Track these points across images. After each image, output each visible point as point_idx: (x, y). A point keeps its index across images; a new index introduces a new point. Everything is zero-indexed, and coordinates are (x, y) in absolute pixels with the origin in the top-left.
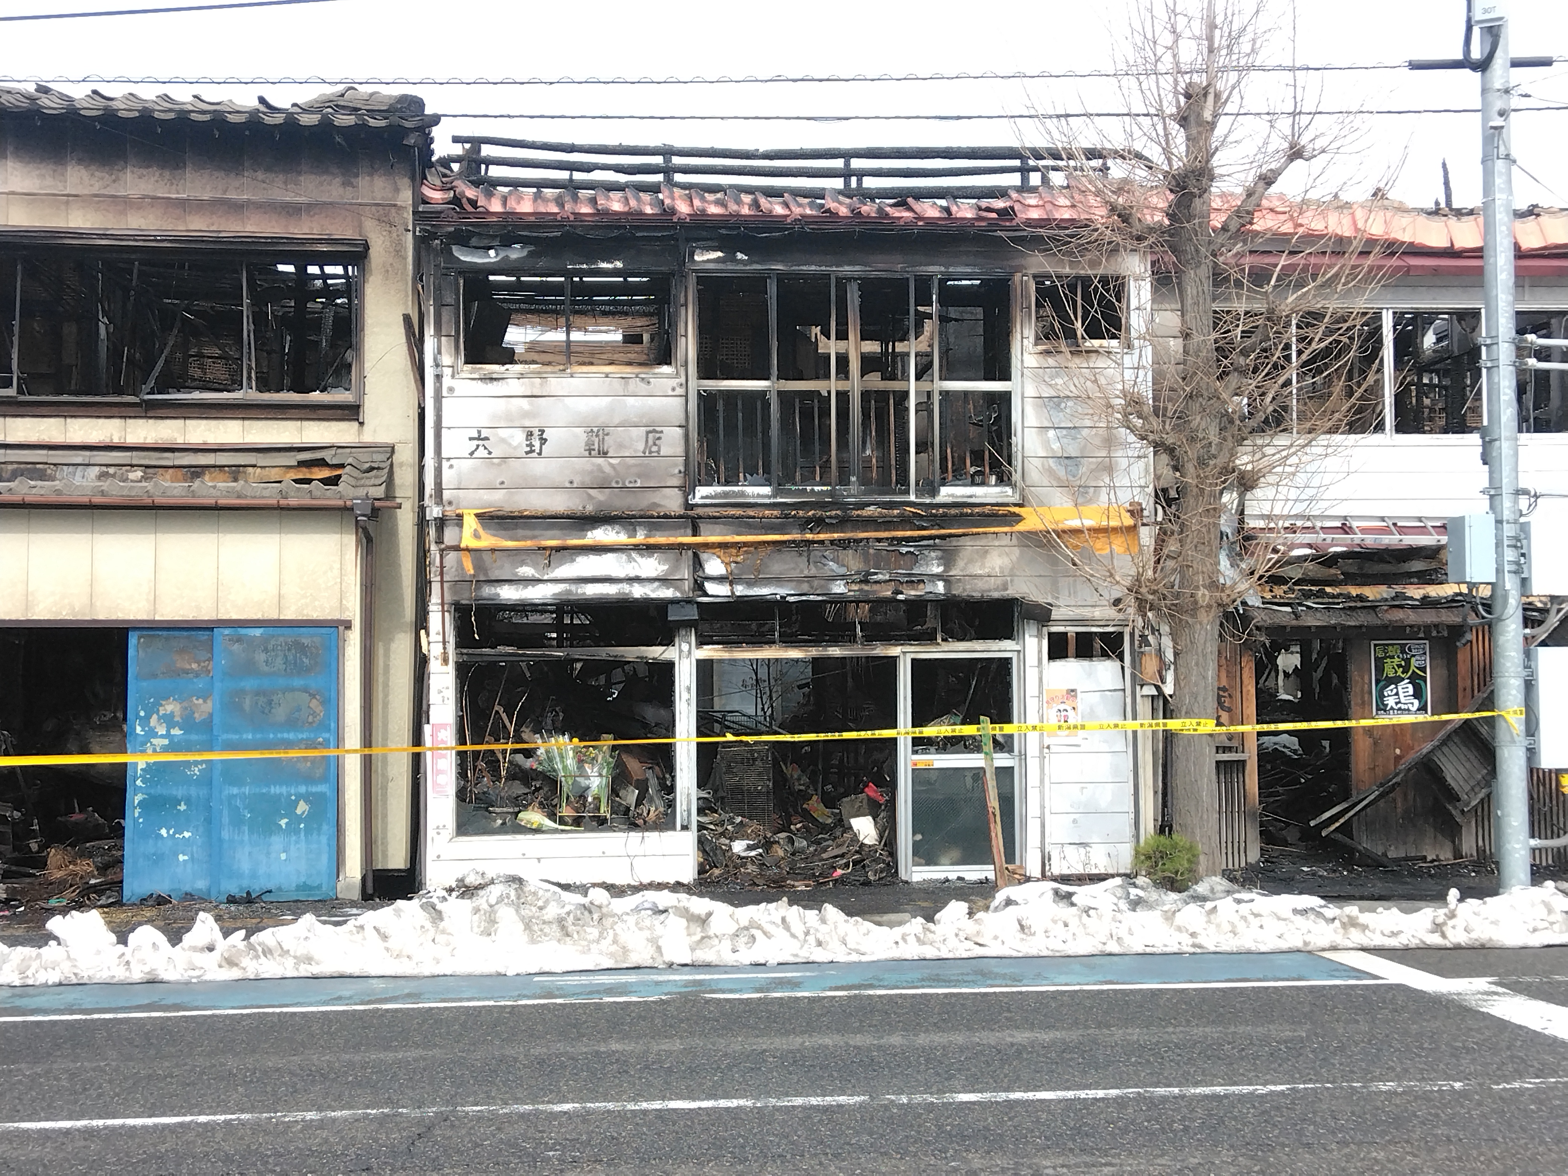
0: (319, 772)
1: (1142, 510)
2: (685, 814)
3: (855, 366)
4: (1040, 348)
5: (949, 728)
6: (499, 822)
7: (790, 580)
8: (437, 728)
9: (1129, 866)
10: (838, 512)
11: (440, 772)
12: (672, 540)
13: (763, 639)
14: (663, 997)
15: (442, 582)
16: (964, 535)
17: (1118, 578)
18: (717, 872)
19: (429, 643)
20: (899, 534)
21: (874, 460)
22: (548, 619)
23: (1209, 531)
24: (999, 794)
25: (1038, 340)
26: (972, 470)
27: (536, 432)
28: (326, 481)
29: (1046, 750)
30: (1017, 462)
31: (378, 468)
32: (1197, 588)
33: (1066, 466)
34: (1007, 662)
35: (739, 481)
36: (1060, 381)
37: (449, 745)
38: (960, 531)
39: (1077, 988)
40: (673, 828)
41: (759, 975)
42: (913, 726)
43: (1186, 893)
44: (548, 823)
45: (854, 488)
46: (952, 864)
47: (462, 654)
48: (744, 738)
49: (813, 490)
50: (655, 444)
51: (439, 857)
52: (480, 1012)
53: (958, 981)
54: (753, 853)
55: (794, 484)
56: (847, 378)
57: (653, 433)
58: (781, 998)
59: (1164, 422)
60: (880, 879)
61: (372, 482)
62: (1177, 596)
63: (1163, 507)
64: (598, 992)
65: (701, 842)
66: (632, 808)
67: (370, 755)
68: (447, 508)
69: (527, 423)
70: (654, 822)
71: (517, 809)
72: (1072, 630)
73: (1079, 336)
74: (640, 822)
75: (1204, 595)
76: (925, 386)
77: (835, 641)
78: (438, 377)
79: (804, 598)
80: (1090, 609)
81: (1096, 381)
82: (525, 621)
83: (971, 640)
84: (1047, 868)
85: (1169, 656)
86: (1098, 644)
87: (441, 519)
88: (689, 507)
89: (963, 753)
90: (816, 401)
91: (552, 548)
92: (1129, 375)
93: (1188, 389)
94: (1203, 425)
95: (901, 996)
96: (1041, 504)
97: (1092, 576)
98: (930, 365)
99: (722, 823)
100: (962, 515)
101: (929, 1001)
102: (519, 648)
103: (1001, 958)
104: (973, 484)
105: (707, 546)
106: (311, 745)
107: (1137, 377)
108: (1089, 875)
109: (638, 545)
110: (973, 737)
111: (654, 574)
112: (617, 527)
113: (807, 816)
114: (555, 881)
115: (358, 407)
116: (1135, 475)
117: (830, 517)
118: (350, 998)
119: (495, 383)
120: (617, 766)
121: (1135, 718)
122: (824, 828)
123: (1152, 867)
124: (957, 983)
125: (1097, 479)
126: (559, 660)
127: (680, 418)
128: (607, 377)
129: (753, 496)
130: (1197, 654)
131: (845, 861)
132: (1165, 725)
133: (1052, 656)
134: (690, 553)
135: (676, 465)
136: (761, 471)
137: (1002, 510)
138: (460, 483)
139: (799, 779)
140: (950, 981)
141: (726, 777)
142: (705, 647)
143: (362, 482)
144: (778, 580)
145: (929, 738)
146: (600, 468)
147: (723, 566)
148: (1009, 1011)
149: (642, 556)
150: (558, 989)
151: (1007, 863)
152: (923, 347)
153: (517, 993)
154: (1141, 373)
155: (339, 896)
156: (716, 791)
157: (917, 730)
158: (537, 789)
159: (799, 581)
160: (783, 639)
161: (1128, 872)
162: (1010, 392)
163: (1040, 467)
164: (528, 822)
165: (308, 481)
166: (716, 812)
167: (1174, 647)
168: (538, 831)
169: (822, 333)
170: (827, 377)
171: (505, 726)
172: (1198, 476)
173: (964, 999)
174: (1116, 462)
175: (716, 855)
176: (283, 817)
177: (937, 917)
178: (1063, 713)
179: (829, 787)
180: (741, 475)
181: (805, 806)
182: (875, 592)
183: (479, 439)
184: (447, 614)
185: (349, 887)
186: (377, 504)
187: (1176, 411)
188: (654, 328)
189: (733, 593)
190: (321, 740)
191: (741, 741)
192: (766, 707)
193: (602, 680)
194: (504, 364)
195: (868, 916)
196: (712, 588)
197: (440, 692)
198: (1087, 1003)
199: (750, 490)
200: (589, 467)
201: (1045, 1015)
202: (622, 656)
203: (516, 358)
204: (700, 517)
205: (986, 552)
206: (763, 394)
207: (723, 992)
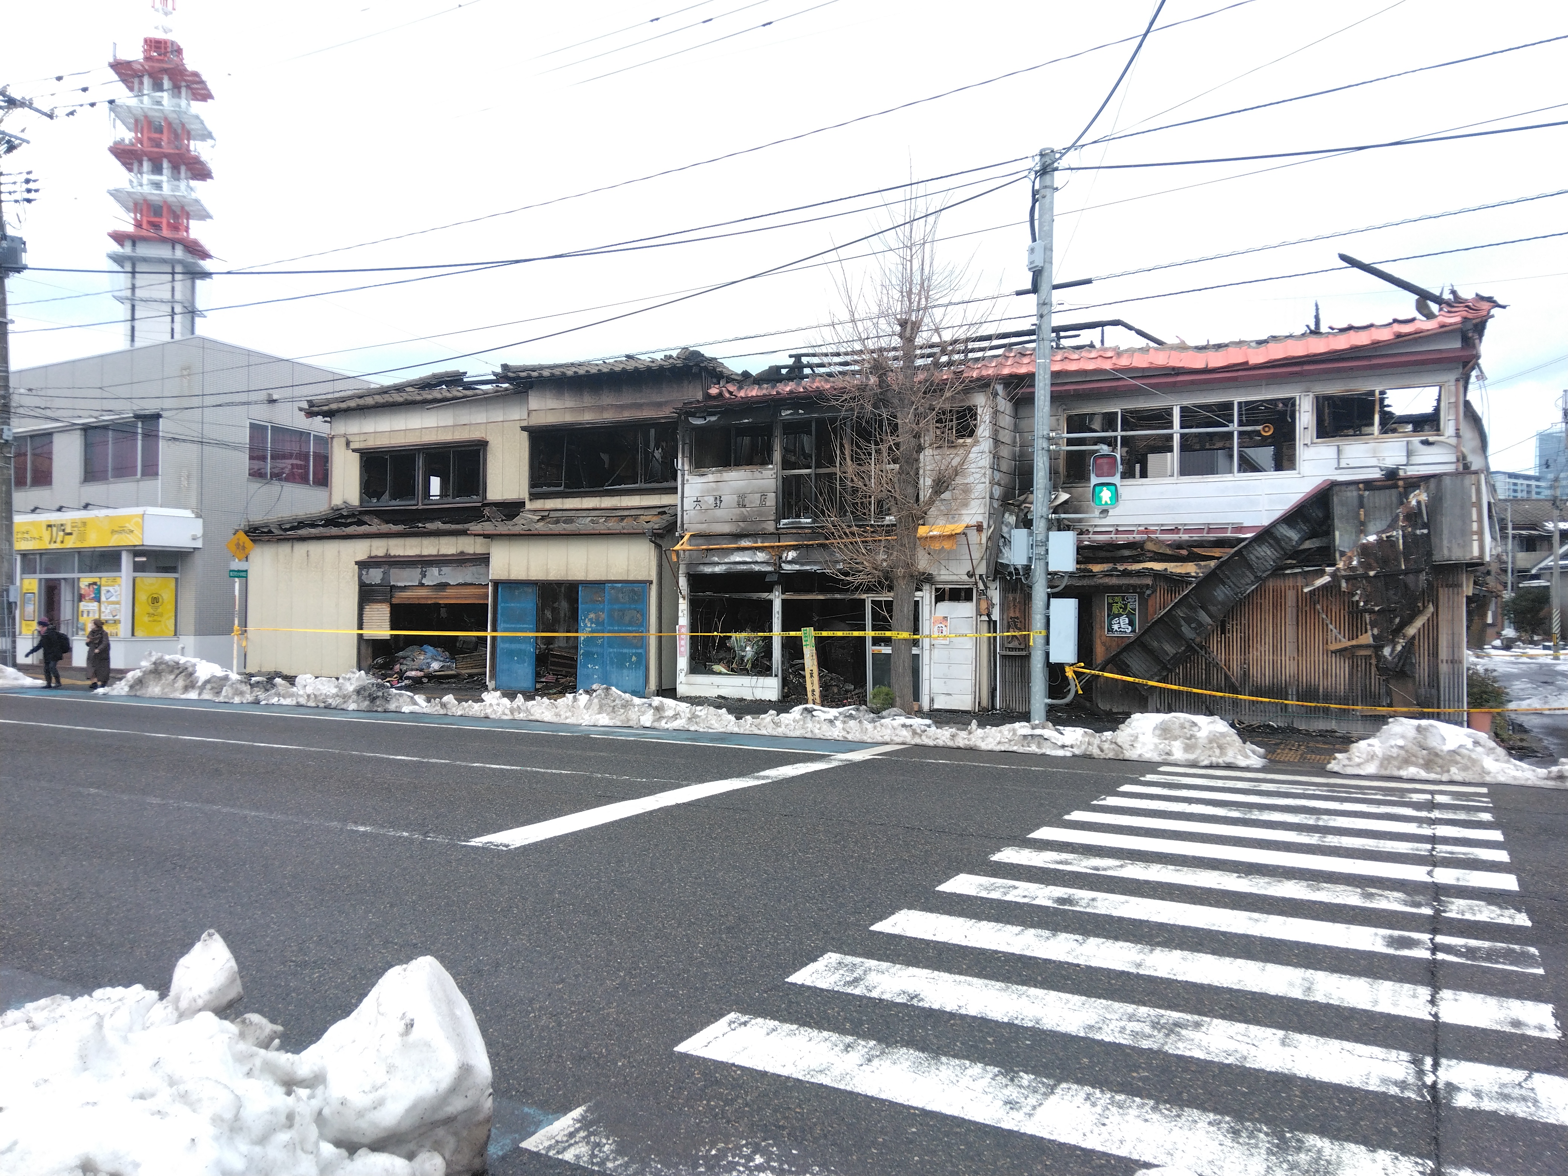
0: (641, 643)
1: (982, 525)
2: (776, 669)
4: (934, 445)
8: (682, 625)
11: (682, 646)
12: (770, 544)
13: (809, 590)
19: (679, 590)
27: (718, 498)
29: (932, 647)
35: (799, 517)
37: (686, 633)
40: (771, 676)
42: (872, 631)
44: (725, 671)
47: (691, 595)
50: (764, 501)
51: (681, 682)
55: (820, 517)
57: (764, 496)
67: (659, 636)
69: (715, 494)
70: (765, 673)
71: (712, 664)
72: (947, 587)
73: (954, 439)
74: (760, 672)
78: (683, 475)
80: (956, 576)
86: (960, 593)
88: (777, 529)
91: (724, 549)
105: (784, 547)
106: (638, 631)
109: (758, 547)
112: (750, 539)
115: (676, 488)
119: (704, 476)
121: (977, 631)
127: (774, 488)
128: (745, 471)
129: (804, 524)
133: (938, 600)
134: (777, 550)
135: (772, 510)
136: (807, 512)
138: (689, 520)
142: (785, 593)
144: (815, 563)
145: (879, 638)
146: (742, 513)
147: (791, 556)
149: (759, 552)
157: (874, 633)
159: (823, 563)
164: (717, 670)
168: (720, 673)
174: (969, 501)
176: (627, 662)
178: (941, 629)
180: (800, 514)
183: (699, 501)
184: (685, 578)
189: (796, 568)
190: (640, 629)
196: (786, 566)
197: (682, 611)
199: (802, 520)
200: (738, 512)
204: (782, 534)
206: (808, 476)
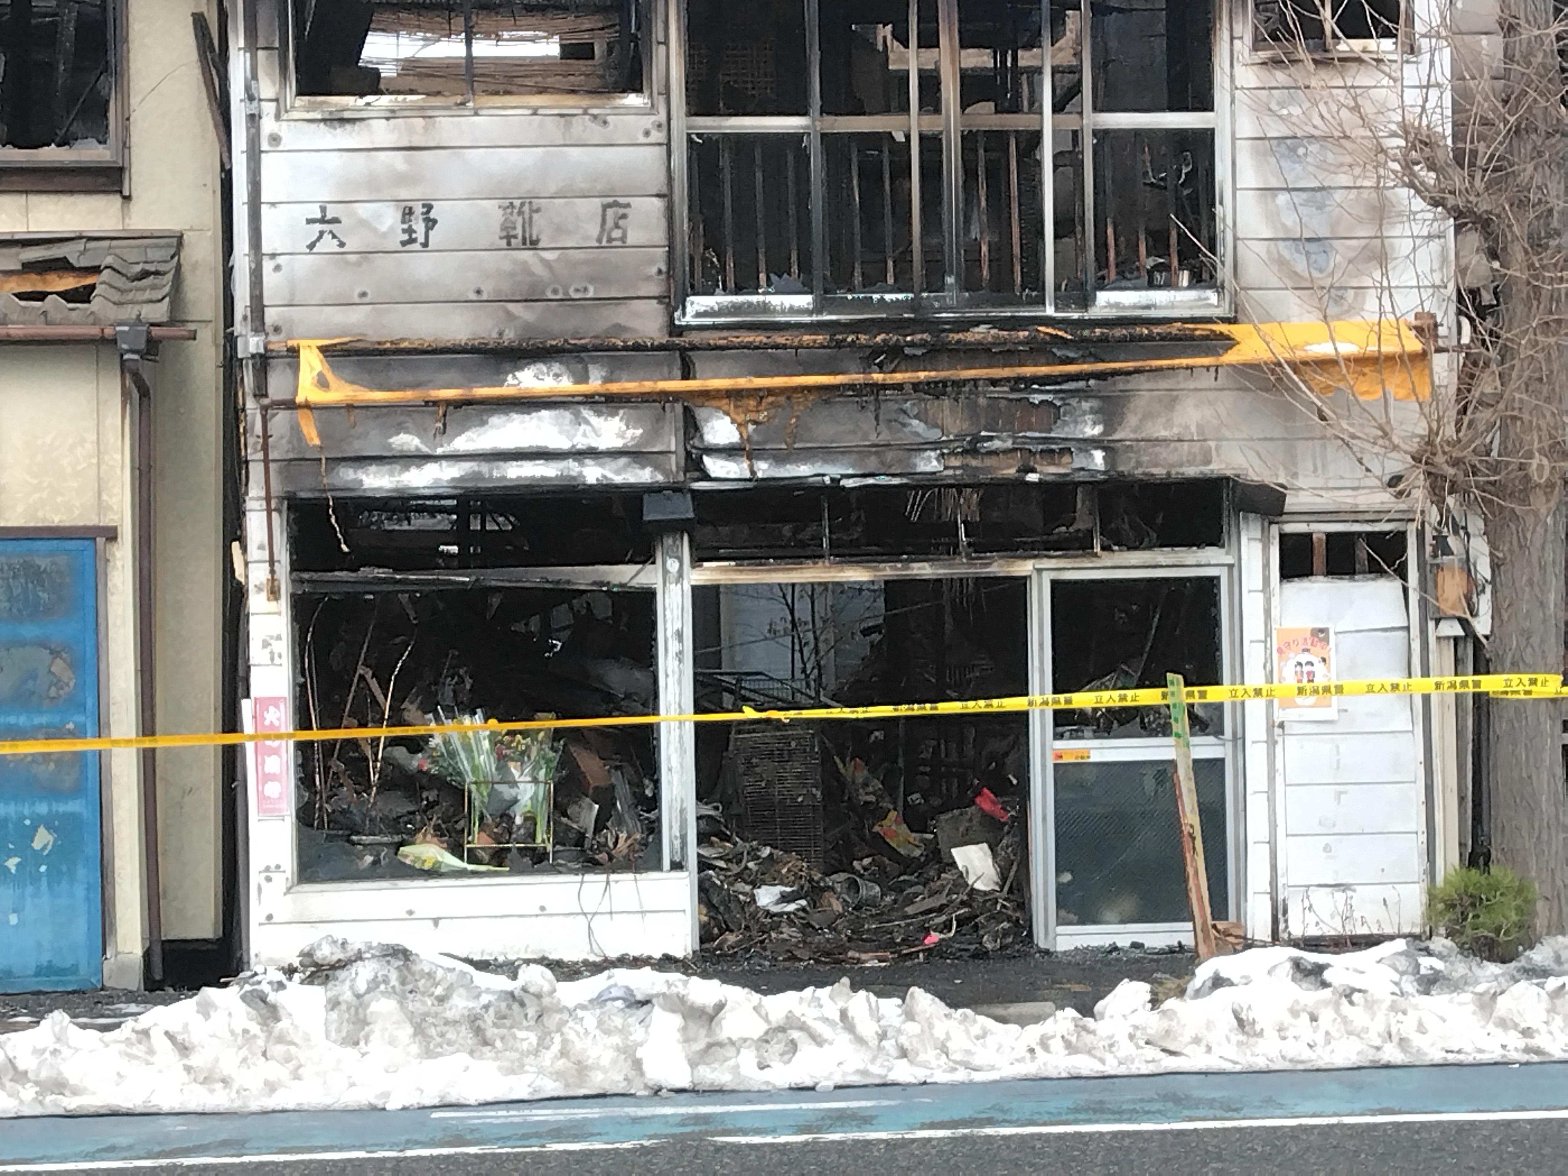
0: (68, 781)
1: (1436, 325)
2: (677, 843)
3: (950, 92)
4: (1263, 55)
5: (1116, 694)
6: (369, 859)
7: (845, 452)
8: (264, 703)
9: (1419, 920)
10: (927, 337)
11: (267, 778)
12: (648, 386)
13: (802, 553)
14: (646, 1143)
15: (266, 461)
16: (1138, 371)
17: (1396, 440)
18: (731, 938)
19: (246, 564)
20: (1028, 371)
21: (985, 249)
22: (442, 523)
23: (1549, 359)
24: (1200, 804)
25: (1258, 43)
26: (1150, 262)
27: (419, 209)
28: (69, 296)
29: (1277, 731)
30: (1226, 248)
31: (157, 273)
32: (1530, 455)
33: (1308, 254)
34: (1212, 583)
35: (758, 286)
36: (1296, 111)
37: (283, 730)
38: (1130, 365)
39: (1334, 1120)
40: (658, 867)
41: (804, 1106)
42: (1056, 691)
43: (1513, 964)
44: (452, 861)
45: (951, 296)
46: (1123, 922)
47: (302, 581)
48: (774, 714)
49: (882, 299)
50: (617, 226)
51: (270, 917)
52: (344, 1169)
53: (1134, 1111)
54: (791, 907)
55: (850, 291)
56: (937, 111)
57: (614, 207)
58: (841, 1143)
59: (1472, 177)
60: (1002, 948)
61: (147, 295)
62: (1495, 468)
63: (1471, 320)
64: (538, 1135)
65: (705, 890)
66: (589, 835)
67: (153, 750)
68: (273, 338)
69: (404, 194)
70: (627, 857)
71: (397, 839)
72: (1320, 529)
73: (1328, 32)
74: (603, 857)
75: (1540, 467)
76: (1069, 121)
77: (922, 553)
78: (254, 119)
79: (870, 481)
80: (1349, 492)
81: (1356, 109)
82: (405, 527)
83: (1150, 547)
84: (1282, 926)
85: (1484, 570)
86: (1363, 551)
87: (261, 356)
88: (675, 330)
89: (1140, 736)
90: (886, 153)
91: (448, 403)
92: (1412, 97)
93: (1512, 120)
94: (1538, 180)
95: (1040, 1136)
96: (1268, 318)
97: (1353, 437)
98: (1076, 89)
99: (737, 858)
100: (1133, 339)
101: (1086, 1144)
102: (396, 570)
103: (1206, 1074)
104: (1151, 285)
105: (707, 395)
106: (53, 733)
107: (1426, 100)
108: (1352, 937)
109: (592, 396)
110: (1154, 710)
111: (618, 443)
112: (556, 367)
113: (879, 845)
114: (463, 956)
115: (121, 170)
116: (1423, 266)
117: (912, 345)
118: (130, 1147)
119: (348, 127)
120: (562, 765)
121: (1426, 673)
122: (908, 864)
123: (1456, 922)
124: (1132, 1116)
125: (1360, 273)
126: (462, 591)
127: (659, 182)
128: (535, 114)
129: (783, 312)
130: (1529, 562)
131: (944, 918)
132: (1477, 684)
133: (1287, 574)
134: (679, 408)
135: (651, 261)
136: (795, 268)
137: (1201, 330)
138: (292, 295)
139: (866, 785)
140: (1121, 1112)
141: (747, 781)
142: (706, 564)
143: (130, 296)
144: (827, 453)
145: (1082, 712)
146: (525, 267)
147: (733, 428)
148: (1220, 1158)
149: (599, 413)
150: (472, 1131)
151: (1214, 919)
152: (1066, 58)
153: (403, 1138)
154: (1434, 94)
155: (107, 984)
156: (727, 805)
157: (1062, 697)
158: (431, 805)
159: (861, 452)
160: (836, 551)
161: (1417, 931)
162: (1212, 131)
163: (1263, 254)
164: (418, 858)
165: (41, 296)
166: (728, 839)
167: (1491, 554)
168: (434, 873)
169: (895, 36)
170: (905, 109)
171: (375, 701)
172: (1531, 266)
173: (1145, 1140)
174: (1392, 245)
175: (728, 910)
176: (10, 854)
177: (1099, 1007)
178: (1306, 669)
179: (916, 798)
180: (763, 277)
181: (876, 829)
182: (988, 470)
183: (323, 221)
184: (275, 515)
185: (123, 969)
186: (156, 331)
187: (1492, 156)
188: (611, 35)
189: (753, 472)
190: (71, 726)
191: (768, 721)
192: (809, 666)
193: (534, 625)
194: (362, 95)
195: (985, 1008)
196: (716, 466)
197: (266, 644)
198: (1350, 1145)
199: (776, 300)
200: (507, 266)
201: (1279, 1165)
202: (568, 582)
203: (382, 86)
204: (694, 348)
205: (1175, 399)
206: (795, 139)
207: (745, 1132)
